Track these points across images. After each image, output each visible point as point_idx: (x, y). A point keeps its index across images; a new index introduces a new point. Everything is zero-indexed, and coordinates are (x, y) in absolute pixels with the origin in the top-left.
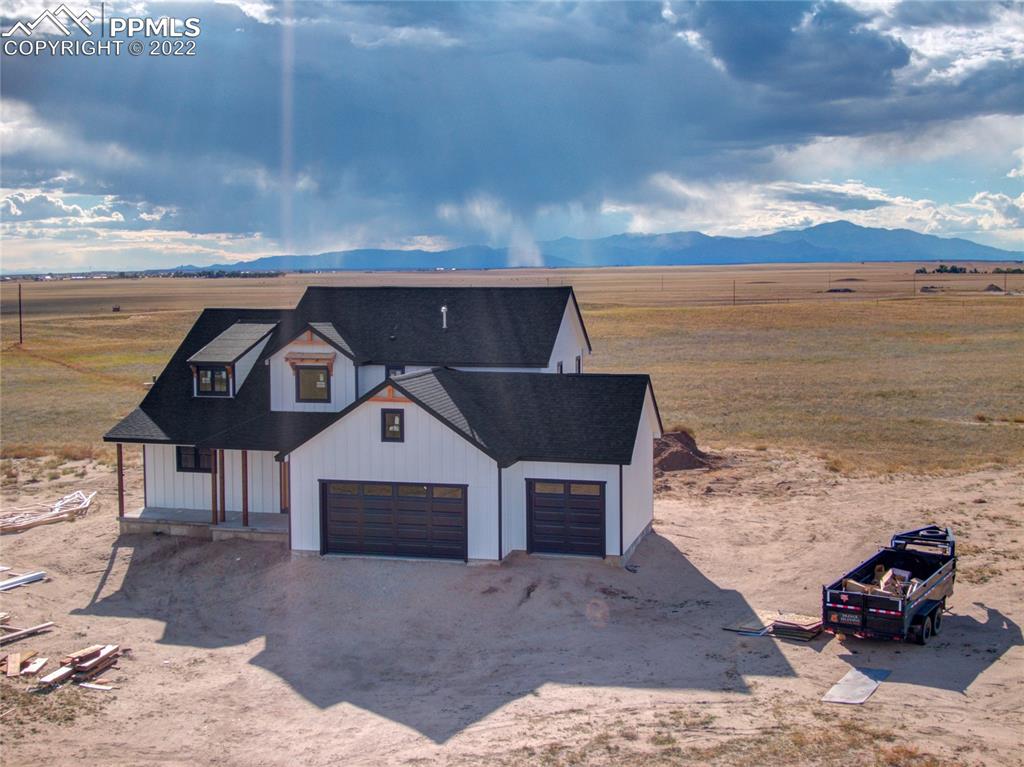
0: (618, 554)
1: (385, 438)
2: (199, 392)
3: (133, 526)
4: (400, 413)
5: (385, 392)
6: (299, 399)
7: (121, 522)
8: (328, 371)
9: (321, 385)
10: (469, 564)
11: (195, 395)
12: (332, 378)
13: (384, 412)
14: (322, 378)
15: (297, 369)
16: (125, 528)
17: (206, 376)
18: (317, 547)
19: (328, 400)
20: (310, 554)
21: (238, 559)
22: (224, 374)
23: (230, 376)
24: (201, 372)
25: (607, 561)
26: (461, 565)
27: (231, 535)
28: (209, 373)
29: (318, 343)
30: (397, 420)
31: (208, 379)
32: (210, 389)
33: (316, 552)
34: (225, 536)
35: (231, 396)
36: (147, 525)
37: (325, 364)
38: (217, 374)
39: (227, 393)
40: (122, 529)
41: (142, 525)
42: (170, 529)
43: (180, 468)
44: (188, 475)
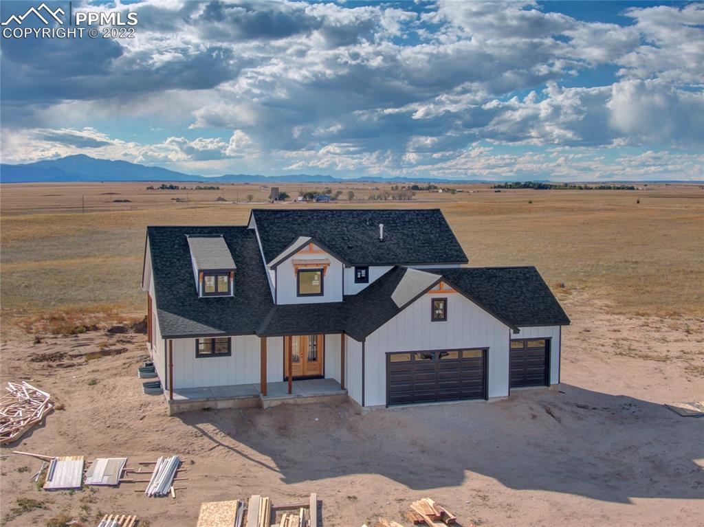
0: (557, 383)
1: (433, 319)
2: (204, 293)
3: (182, 406)
4: (445, 300)
6: (299, 295)
7: (171, 404)
9: (316, 282)
10: (488, 401)
11: (201, 296)
12: (325, 278)
13: (433, 300)
14: (316, 278)
15: (298, 272)
16: (175, 409)
17: (210, 281)
18: (384, 403)
19: (322, 294)
20: (378, 408)
21: (317, 419)
22: (226, 278)
23: (231, 279)
25: (550, 388)
26: (483, 402)
27: (279, 403)
28: (213, 278)
29: (316, 252)
30: (441, 306)
31: (212, 283)
32: (214, 291)
33: (382, 406)
34: (274, 404)
35: (232, 295)
36: (196, 404)
37: (321, 267)
38: (220, 277)
39: (229, 293)
40: (172, 409)
41: (191, 404)
42: (216, 404)
43: (198, 355)
44: (206, 360)
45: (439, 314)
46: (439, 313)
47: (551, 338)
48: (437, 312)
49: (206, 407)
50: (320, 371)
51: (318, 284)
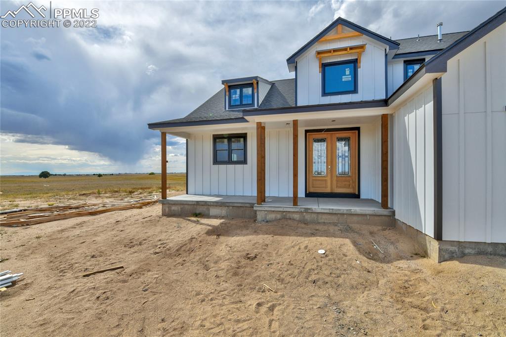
2: (230, 106)
6: (325, 94)
7: (163, 204)
8: (355, 63)
9: (347, 77)
11: (227, 109)
12: (359, 71)
14: (348, 72)
15: (324, 66)
16: (167, 210)
17: (236, 94)
19: (355, 91)
21: (322, 252)
22: (250, 90)
23: (255, 91)
24: (232, 91)
28: (238, 91)
31: (238, 96)
32: (239, 103)
34: (271, 216)
35: (256, 107)
36: (187, 207)
38: (245, 90)
39: (253, 104)
40: (163, 210)
41: (182, 206)
42: (209, 210)
43: (216, 161)
44: (223, 167)
49: (198, 212)
50: (354, 188)
51: (350, 79)
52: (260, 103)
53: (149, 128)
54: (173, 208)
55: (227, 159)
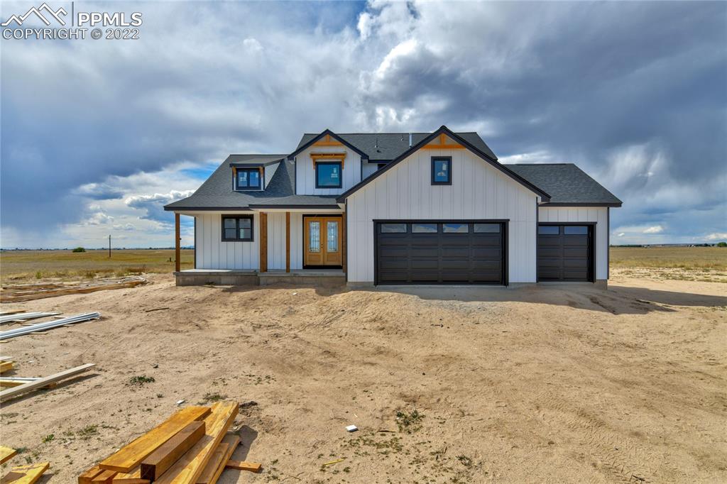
0: (605, 277)
1: (434, 182)
2: (238, 187)
4: (449, 159)
5: (434, 142)
6: (318, 186)
7: (177, 276)
8: (340, 165)
9: (335, 175)
11: (235, 189)
12: (343, 171)
13: (434, 159)
14: (335, 171)
15: (317, 164)
16: (181, 280)
17: (243, 176)
19: (341, 186)
21: (294, 295)
22: (257, 174)
23: (262, 175)
24: (240, 173)
25: (596, 284)
27: (276, 280)
28: (246, 174)
30: (445, 167)
31: (245, 178)
32: (246, 185)
33: (369, 282)
34: (270, 280)
35: (262, 190)
36: (200, 277)
37: (339, 160)
38: (252, 174)
39: (259, 188)
40: (177, 281)
41: (195, 277)
42: (220, 279)
43: (224, 239)
44: (231, 244)
45: (441, 177)
46: (441, 175)
47: (596, 223)
48: (439, 174)
49: (210, 281)
50: (340, 261)
51: (337, 177)
52: (266, 186)
53: (165, 210)
54: (187, 279)
55: (235, 237)
